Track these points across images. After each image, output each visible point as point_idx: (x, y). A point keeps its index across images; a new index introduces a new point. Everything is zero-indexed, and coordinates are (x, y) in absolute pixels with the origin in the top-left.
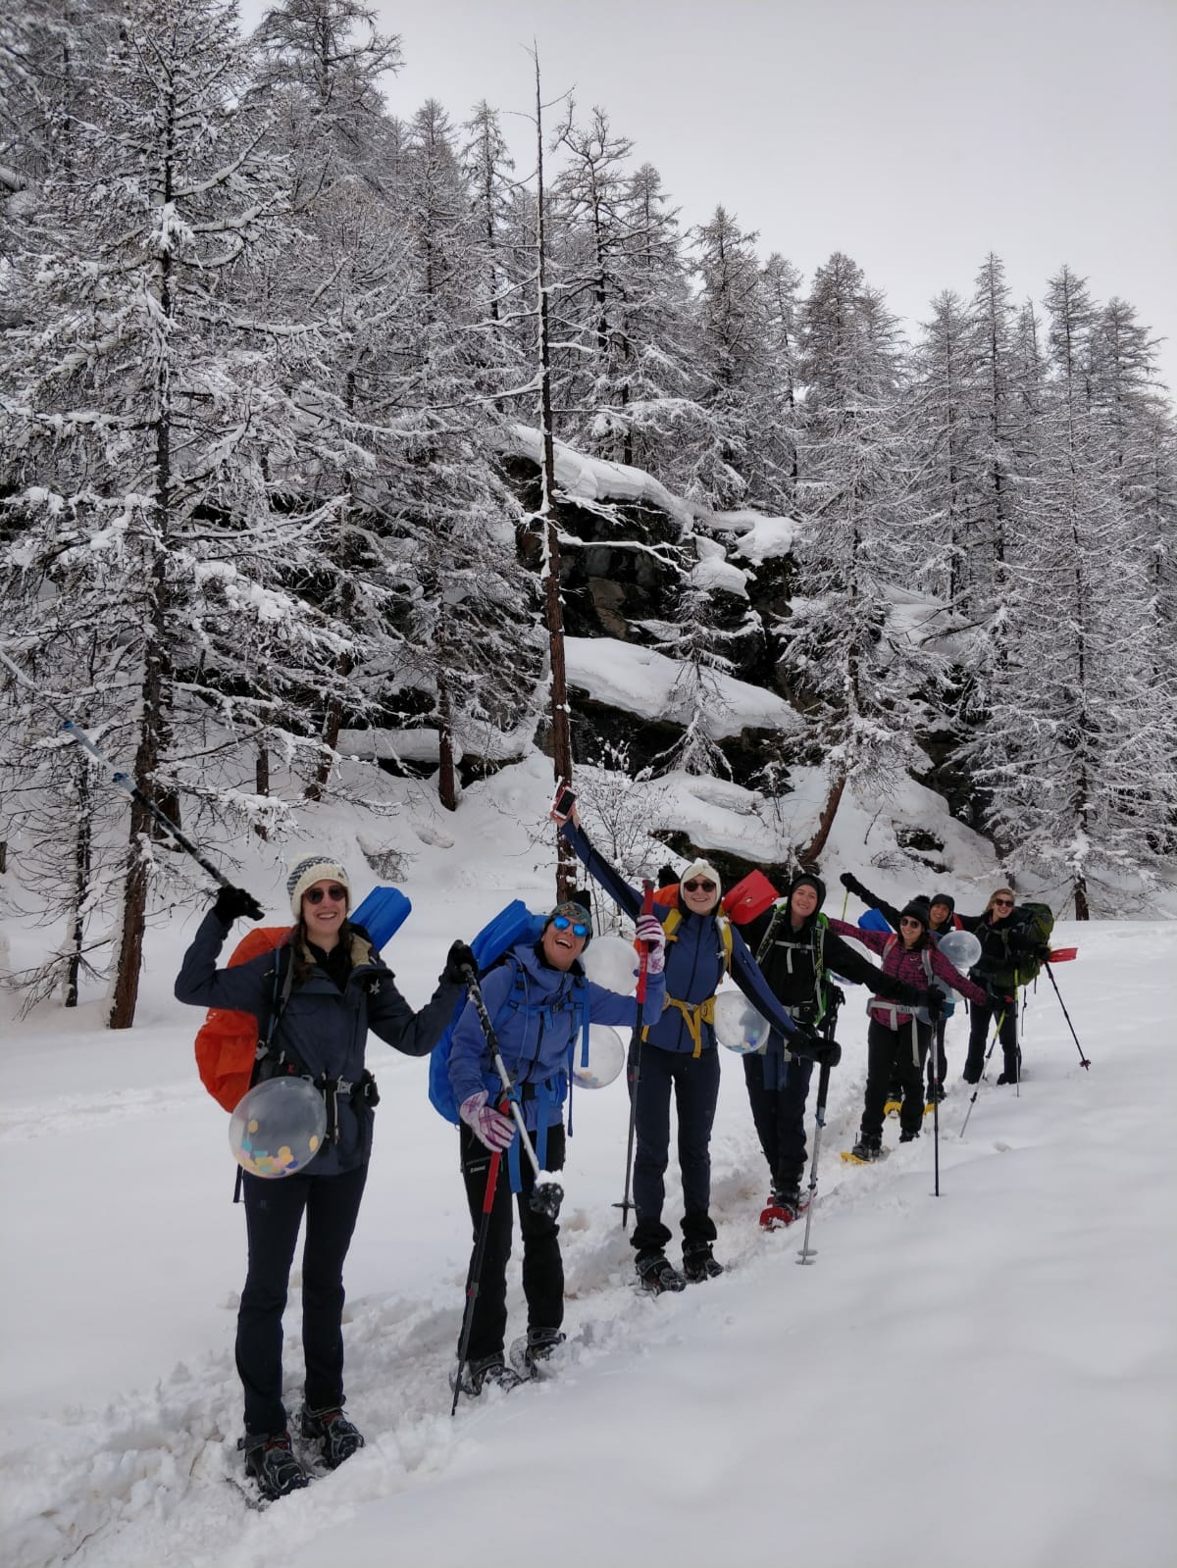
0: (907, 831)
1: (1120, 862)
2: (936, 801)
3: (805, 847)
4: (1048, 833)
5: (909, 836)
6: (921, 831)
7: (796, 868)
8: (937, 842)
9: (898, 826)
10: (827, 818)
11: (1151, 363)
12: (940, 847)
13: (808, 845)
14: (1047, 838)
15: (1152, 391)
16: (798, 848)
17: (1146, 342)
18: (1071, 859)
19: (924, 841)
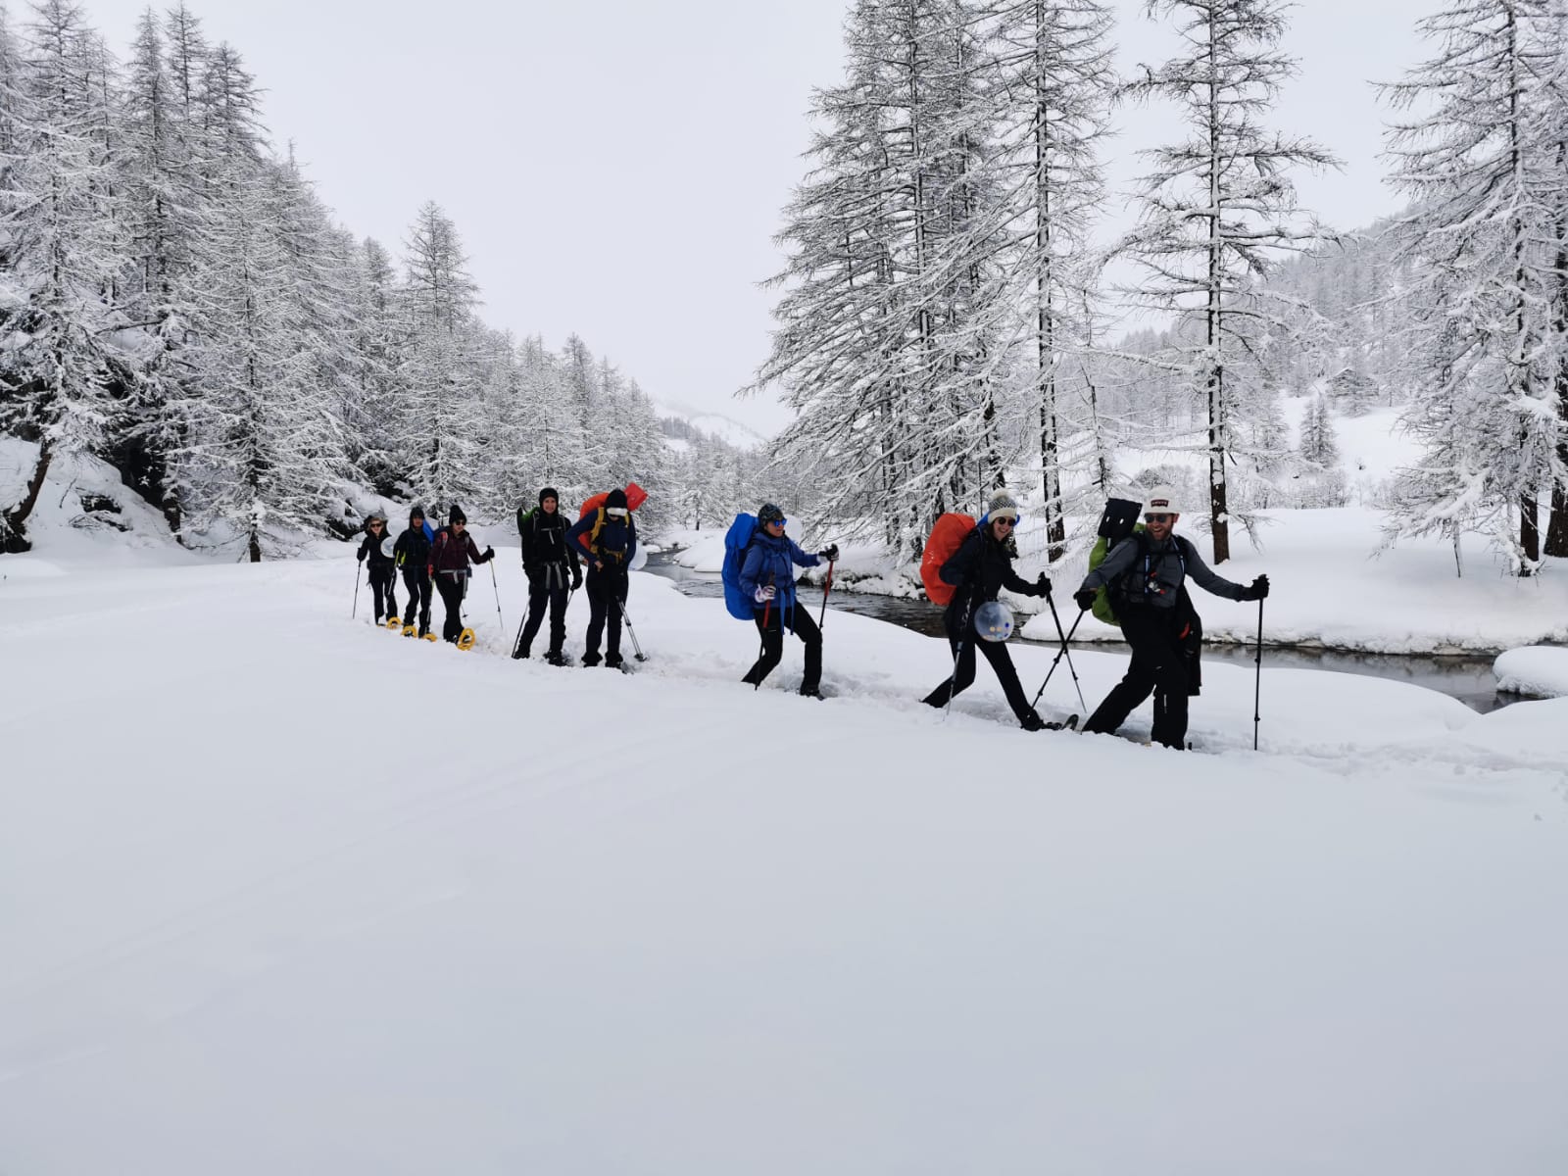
0: (91, 497)
1: (288, 520)
2: (113, 473)
3: (13, 511)
4: (231, 499)
5: (94, 501)
6: (104, 497)
7: (6, 528)
8: (115, 506)
9: (82, 493)
10: (35, 487)
11: (255, 105)
12: (118, 510)
13: (16, 509)
14: (229, 503)
15: (259, 133)
16: (8, 510)
17: (252, 88)
18: (255, 519)
19: (105, 504)
